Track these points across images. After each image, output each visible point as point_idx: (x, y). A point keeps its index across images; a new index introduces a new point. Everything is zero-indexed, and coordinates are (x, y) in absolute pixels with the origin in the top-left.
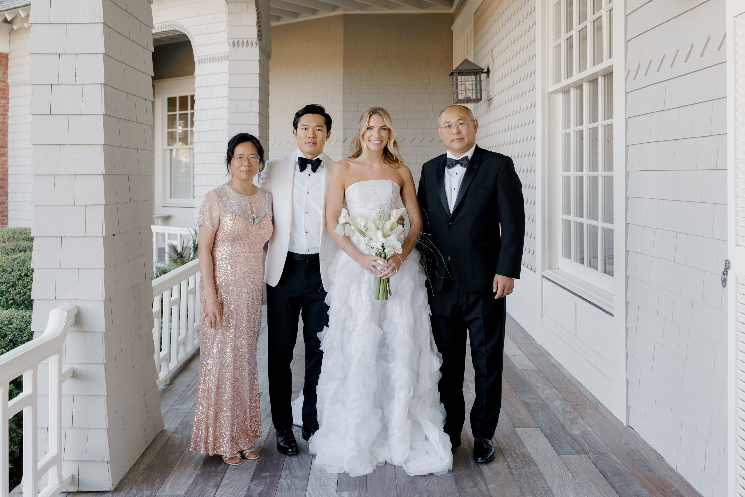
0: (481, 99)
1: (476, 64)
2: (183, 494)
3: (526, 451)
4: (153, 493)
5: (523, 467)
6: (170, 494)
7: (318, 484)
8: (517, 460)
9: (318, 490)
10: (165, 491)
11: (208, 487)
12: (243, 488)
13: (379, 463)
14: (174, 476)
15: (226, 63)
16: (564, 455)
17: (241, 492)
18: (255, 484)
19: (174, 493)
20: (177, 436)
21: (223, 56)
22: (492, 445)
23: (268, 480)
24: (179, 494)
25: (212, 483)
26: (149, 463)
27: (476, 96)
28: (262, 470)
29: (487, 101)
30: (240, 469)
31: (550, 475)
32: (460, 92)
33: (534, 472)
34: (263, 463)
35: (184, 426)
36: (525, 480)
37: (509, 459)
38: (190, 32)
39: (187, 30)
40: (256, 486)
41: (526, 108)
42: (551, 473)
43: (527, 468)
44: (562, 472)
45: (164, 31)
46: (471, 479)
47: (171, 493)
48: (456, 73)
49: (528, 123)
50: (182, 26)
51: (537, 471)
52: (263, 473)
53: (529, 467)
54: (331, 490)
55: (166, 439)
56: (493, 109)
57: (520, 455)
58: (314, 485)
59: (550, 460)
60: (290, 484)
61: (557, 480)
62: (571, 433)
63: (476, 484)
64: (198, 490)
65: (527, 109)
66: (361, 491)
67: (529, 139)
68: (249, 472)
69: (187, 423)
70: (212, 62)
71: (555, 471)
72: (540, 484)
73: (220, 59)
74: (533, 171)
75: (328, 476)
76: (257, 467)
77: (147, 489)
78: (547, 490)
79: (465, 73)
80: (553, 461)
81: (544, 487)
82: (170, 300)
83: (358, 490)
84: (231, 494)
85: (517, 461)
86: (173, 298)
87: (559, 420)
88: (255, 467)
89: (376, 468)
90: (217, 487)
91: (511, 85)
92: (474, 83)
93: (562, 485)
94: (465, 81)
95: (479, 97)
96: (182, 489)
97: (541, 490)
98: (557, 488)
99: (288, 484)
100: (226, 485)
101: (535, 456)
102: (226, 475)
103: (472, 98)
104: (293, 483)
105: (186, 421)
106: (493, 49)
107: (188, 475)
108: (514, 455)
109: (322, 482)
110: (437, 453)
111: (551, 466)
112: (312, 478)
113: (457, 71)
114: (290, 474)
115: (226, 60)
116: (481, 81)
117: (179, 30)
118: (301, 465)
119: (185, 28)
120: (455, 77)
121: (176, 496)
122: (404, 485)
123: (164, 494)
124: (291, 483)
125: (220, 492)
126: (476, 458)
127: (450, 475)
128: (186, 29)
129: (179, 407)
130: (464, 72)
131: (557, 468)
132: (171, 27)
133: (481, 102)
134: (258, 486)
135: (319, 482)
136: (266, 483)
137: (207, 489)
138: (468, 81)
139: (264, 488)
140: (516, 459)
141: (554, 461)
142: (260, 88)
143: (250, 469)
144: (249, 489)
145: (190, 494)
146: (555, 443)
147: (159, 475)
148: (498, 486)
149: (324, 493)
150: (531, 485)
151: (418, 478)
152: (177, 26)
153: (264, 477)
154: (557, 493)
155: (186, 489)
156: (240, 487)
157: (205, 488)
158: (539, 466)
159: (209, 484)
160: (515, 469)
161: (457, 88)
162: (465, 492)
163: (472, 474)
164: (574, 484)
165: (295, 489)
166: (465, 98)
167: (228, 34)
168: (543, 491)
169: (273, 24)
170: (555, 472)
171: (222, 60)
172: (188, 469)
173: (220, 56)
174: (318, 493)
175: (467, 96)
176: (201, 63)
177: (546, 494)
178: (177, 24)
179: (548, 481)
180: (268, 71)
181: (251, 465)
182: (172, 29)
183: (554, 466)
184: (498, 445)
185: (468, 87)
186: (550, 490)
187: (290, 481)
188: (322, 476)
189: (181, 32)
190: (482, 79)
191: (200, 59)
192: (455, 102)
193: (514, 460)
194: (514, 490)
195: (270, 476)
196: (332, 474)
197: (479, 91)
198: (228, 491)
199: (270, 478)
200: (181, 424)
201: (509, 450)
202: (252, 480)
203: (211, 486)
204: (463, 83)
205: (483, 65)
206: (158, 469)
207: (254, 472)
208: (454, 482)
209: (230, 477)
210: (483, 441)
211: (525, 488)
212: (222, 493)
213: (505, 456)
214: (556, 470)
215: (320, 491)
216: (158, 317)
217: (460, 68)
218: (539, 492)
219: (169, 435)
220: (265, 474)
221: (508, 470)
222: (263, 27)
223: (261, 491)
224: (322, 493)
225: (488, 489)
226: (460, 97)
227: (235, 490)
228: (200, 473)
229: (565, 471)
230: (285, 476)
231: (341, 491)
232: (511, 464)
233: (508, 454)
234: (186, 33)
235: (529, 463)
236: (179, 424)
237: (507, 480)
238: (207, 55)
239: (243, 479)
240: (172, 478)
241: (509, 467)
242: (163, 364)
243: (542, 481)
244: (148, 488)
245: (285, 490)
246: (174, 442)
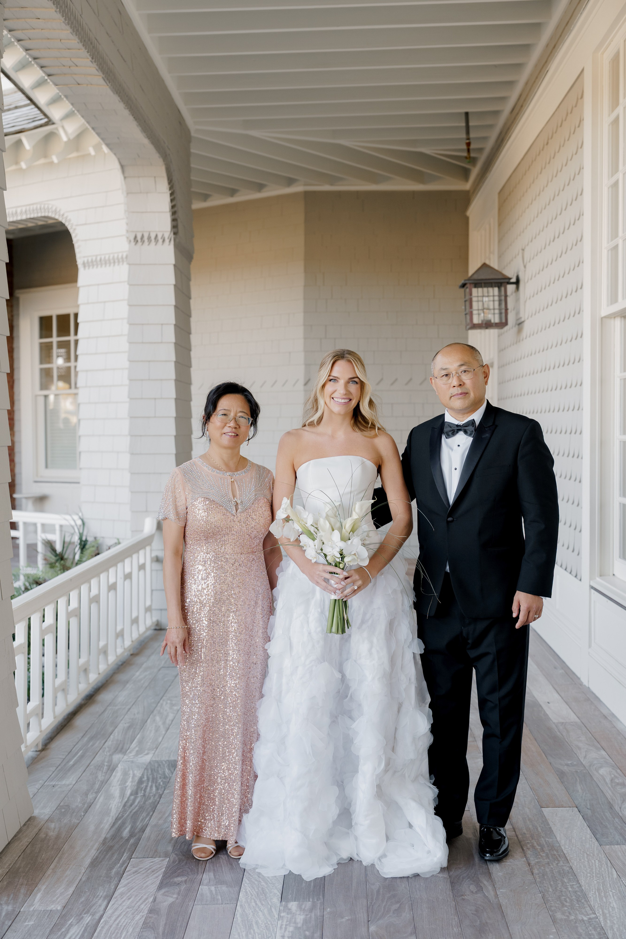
0: (506, 324)
1: (500, 270)
2: (59, 908)
3: (555, 840)
4: (15, 908)
5: (548, 863)
6: (40, 909)
7: (254, 892)
8: (541, 853)
9: (254, 899)
10: (34, 905)
11: (96, 898)
12: (147, 899)
13: (342, 859)
14: (47, 884)
15: (124, 268)
16: (608, 846)
17: (144, 904)
18: (165, 892)
19: (47, 908)
20: (52, 825)
21: (120, 256)
22: (505, 835)
23: (183, 887)
24: (54, 909)
25: (101, 892)
26: (10, 865)
27: (501, 318)
28: (175, 873)
29: (517, 326)
30: (143, 872)
31: (587, 875)
32: (475, 312)
33: (563, 870)
34: (177, 862)
35: (63, 810)
36: (550, 882)
37: (529, 853)
38: (70, 220)
39: (65, 216)
40: (166, 896)
41: (569, 339)
42: (588, 871)
43: (554, 864)
44: (603, 869)
45: (30, 219)
46: (474, 881)
47: (42, 908)
48: (470, 283)
49: (572, 361)
50: (58, 210)
51: (567, 869)
52: (176, 877)
53: (557, 864)
54: (273, 900)
55: (36, 830)
56: (525, 337)
57: (546, 846)
58: (249, 892)
59: (588, 853)
60: (214, 892)
61: (595, 882)
62: (621, 814)
63: (480, 889)
64: (82, 903)
65: (571, 341)
66: (316, 900)
67: (574, 385)
68: (156, 875)
69: (68, 806)
70: (104, 266)
71: (594, 868)
72: (571, 888)
73: (116, 261)
74: (578, 432)
75: (269, 880)
76: (167, 868)
77: (7, 904)
78: (580, 896)
79: (483, 285)
80: (591, 854)
81: (575, 892)
82: (41, 626)
83: (311, 900)
84: (128, 908)
85: (540, 855)
86: (45, 625)
87: (605, 795)
88: (164, 869)
89: (336, 867)
90: (110, 898)
91: (550, 304)
92: (496, 298)
93: (602, 888)
94: (483, 296)
95: (504, 321)
96: (59, 902)
97: (572, 895)
98: (595, 892)
99: (211, 892)
100: (122, 894)
101: (567, 847)
102: (122, 881)
103: (492, 321)
104: (218, 891)
105: (66, 804)
106: (525, 248)
107: (67, 881)
108: (537, 847)
109: (260, 889)
110: (425, 844)
111: (588, 862)
112: (246, 883)
113: (471, 282)
114: (215, 878)
115: (125, 263)
116: (506, 296)
117: (53, 216)
118: (231, 865)
119: (62, 213)
120: (468, 290)
121: (49, 912)
122: (378, 891)
123: (32, 909)
124: (216, 890)
125: (113, 905)
126: (482, 852)
127: (444, 876)
128: (63, 215)
129: (56, 784)
130: (481, 283)
131: (597, 865)
132: (41, 212)
133: (506, 328)
134: (168, 896)
135: (256, 888)
136: (180, 891)
137: (95, 902)
138: (488, 296)
139: (177, 898)
140: (539, 853)
141: (594, 855)
142: (176, 307)
143: (157, 872)
144: (155, 900)
145: (70, 908)
146: (596, 829)
147: (25, 882)
148: (511, 891)
149: (262, 904)
150: (558, 888)
151: (398, 880)
152: (50, 211)
153: (178, 882)
154: (593, 900)
155: (64, 902)
156: (142, 897)
157: (91, 899)
158: (572, 861)
159: (98, 894)
160: (538, 867)
161: (471, 306)
162: (464, 899)
163: (475, 874)
164: (618, 887)
165: (222, 899)
166: (482, 321)
167: (127, 224)
168: (574, 897)
169: (197, 205)
170: (594, 870)
171: (119, 262)
172: (68, 872)
173: (116, 256)
174: (254, 904)
175: (486, 319)
176: (87, 268)
177: (578, 901)
178: (50, 206)
179: (583, 882)
180: (189, 279)
181: (159, 866)
182: (43, 215)
183: (593, 861)
184: (515, 832)
185: (488, 305)
186: (585, 896)
187: (215, 887)
188: (260, 880)
189: (56, 219)
190: (509, 292)
191: (86, 261)
192: (468, 327)
193: (536, 853)
194: (533, 897)
195: (186, 881)
196: (275, 876)
197: (503, 311)
198: (124, 904)
199: (186, 884)
200: (59, 807)
201: (531, 839)
202: (160, 888)
203: (99, 897)
204: (480, 299)
205: (510, 273)
206: (24, 874)
207: (163, 876)
208: (449, 886)
209: (128, 883)
210: (492, 830)
211: (550, 893)
212: (116, 906)
213: (524, 849)
214: (596, 867)
215: (257, 902)
216: (23, 653)
217: (475, 277)
218: (569, 898)
219: (40, 825)
220: (179, 879)
221: (527, 868)
222: (180, 215)
223: (173, 903)
224: (260, 904)
225: (496, 896)
226: (476, 320)
227: (135, 902)
228: (84, 879)
229: (608, 869)
230: (208, 881)
231: (288, 901)
232: (532, 859)
233: (528, 845)
234: (63, 222)
235: (558, 857)
236: (55, 809)
237: (524, 882)
238: (96, 256)
239: (147, 886)
240: (44, 887)
241: (529, 864)
242: (33, 721)
243: (574, 883)
244: (9, 901)
245: (206, 901)
246: (47, 835)
